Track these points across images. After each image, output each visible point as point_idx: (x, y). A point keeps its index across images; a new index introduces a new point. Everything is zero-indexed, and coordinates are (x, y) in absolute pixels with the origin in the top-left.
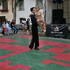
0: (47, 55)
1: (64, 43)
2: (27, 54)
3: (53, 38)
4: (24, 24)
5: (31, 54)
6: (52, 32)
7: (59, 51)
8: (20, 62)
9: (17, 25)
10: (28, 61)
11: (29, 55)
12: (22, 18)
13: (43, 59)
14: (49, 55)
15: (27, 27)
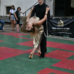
0: (46, 61)
1: (71, 44)
2: (17, 59)
3: (56, 37)
4: (13, 16)
5: (22, 60)
6: (53, 28)
7: (64, 56)
8: (7, 72)
9: (2, 16)
10: (18, 70)
11: (19, 61)
12: (9, 6)
13: (40, 67)
14: (49, 61)
15: (17, 19)
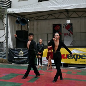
3: (17, 65)
6: (15, 57)
